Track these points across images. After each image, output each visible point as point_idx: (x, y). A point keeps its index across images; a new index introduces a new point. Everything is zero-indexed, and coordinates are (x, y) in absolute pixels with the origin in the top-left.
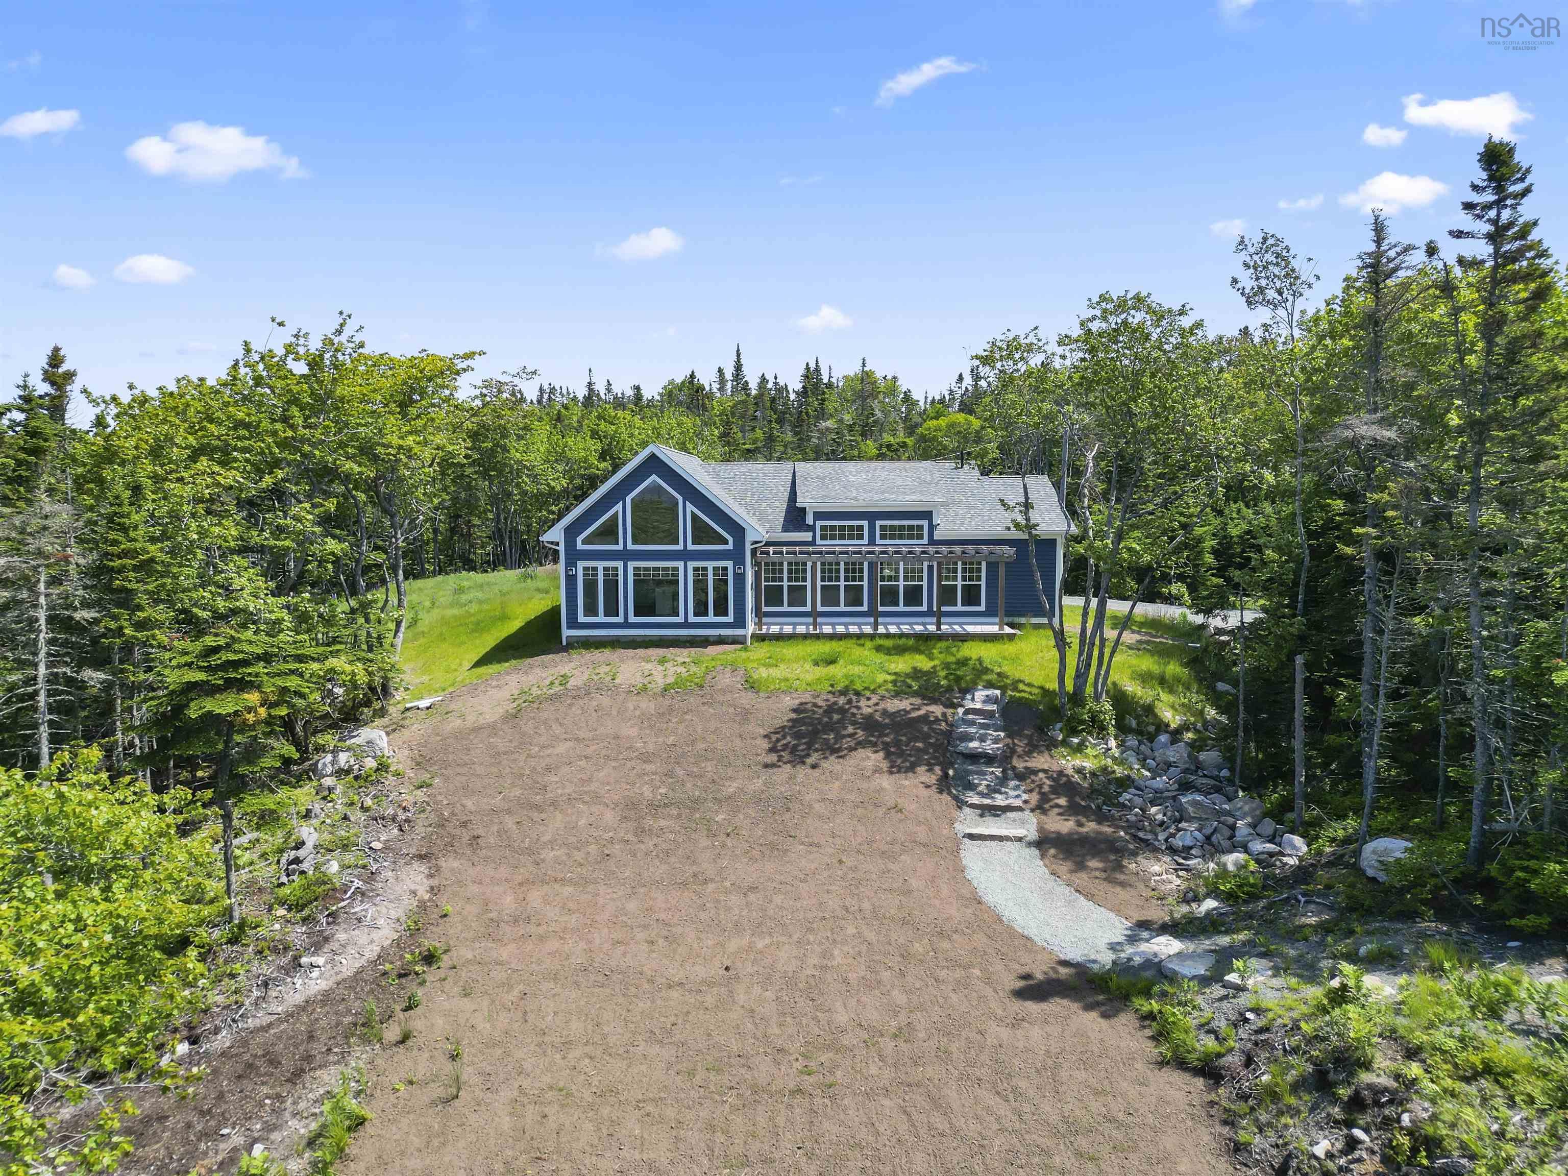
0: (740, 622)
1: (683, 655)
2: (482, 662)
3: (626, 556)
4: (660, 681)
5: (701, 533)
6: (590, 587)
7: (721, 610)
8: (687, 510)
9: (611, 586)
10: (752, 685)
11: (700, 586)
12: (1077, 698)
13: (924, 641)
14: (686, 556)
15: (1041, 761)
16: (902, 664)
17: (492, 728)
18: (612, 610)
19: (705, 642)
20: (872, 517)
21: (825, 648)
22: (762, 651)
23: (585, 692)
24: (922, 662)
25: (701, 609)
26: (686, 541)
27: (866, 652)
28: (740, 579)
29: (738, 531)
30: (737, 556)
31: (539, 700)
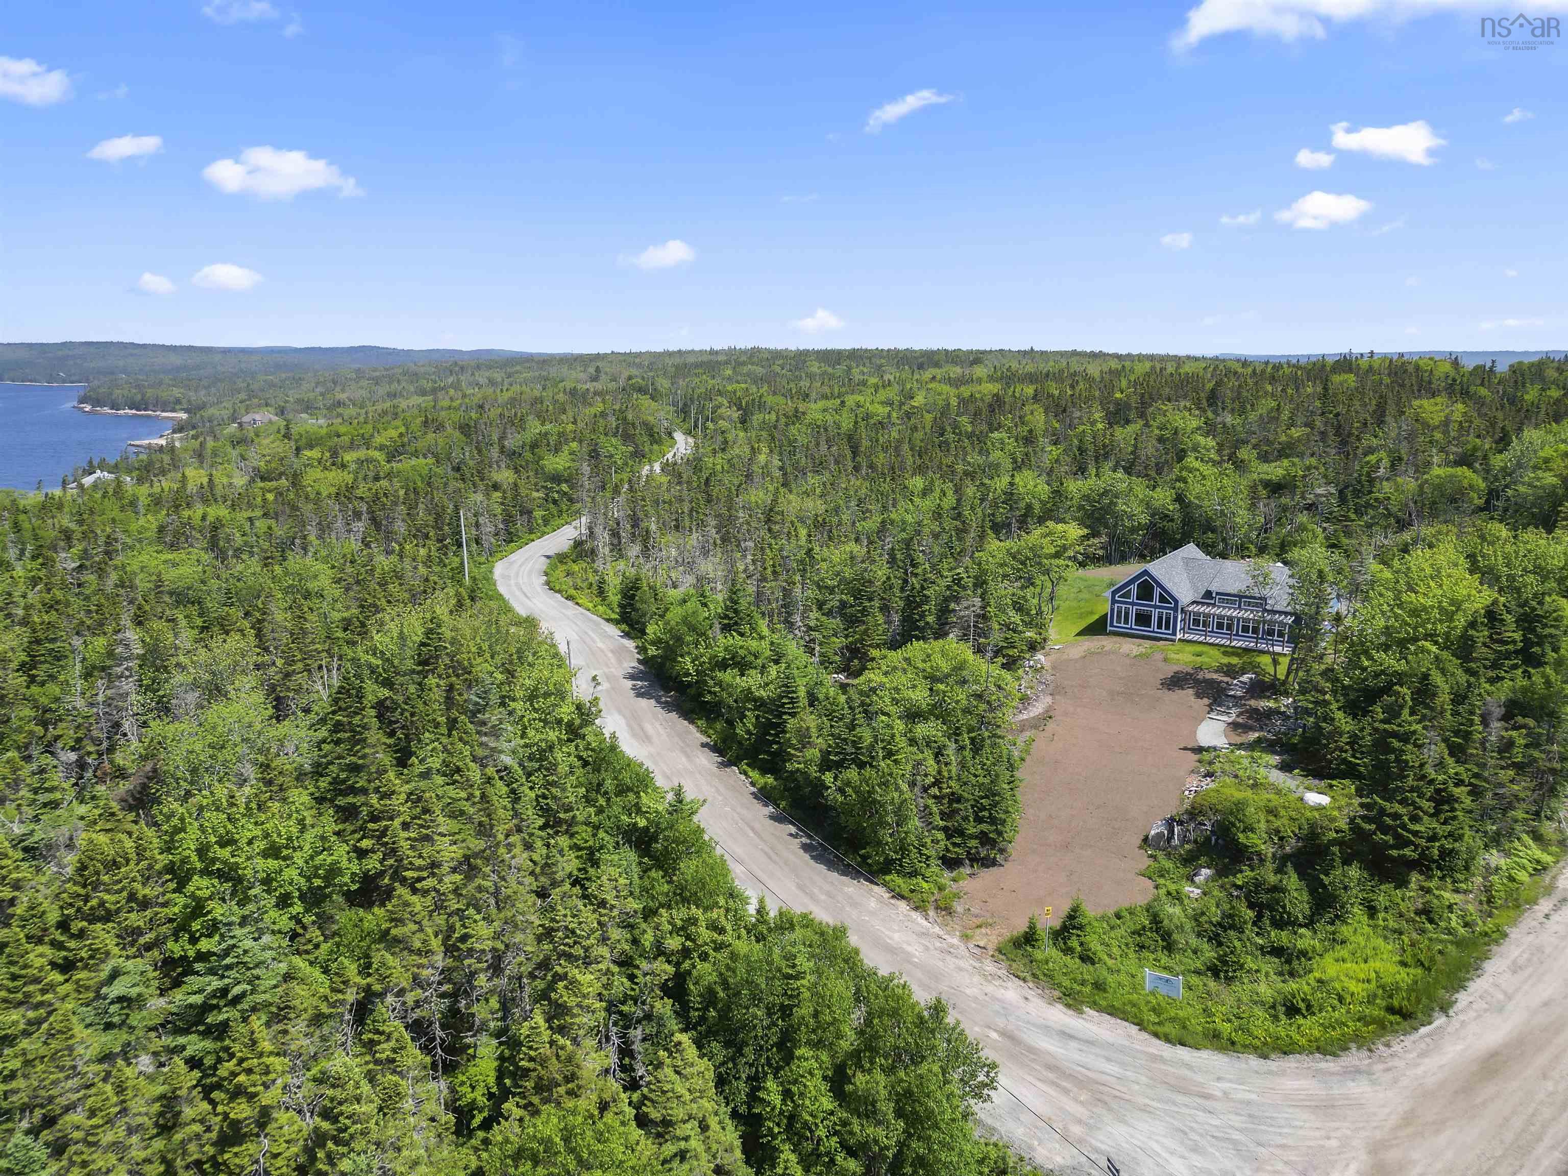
0: (1174, 634)
1: (1148, 643)
2: (1079, 634)
3: (1133, 604)
4: (1135, 653)
5: (1162, 599)
6: (1119, 612)
7: (1167, 628)
8: (1157, 591)
9: (1127, 614)
10: (1165, 660)
11: (1160, 619)
12: (1284, 683)
13: (1247, 650)
14: (1155, 607)
15: (1253, 703)
16: (1225, 660)
17: (1076, 661)
18: (1126, 622)
19: (1161, 639)
20: (1241, 597)
21: (1199, 648)
22: (1178, 646)
23: (1109, 653)
24: (1235, 660)
25: (1160, 627)
26: (1156, 601)
27: (1215, 653)
28: (1175, 618)
29: (1176, 602)
30: (1175, 609)
31: (1092, 654)
